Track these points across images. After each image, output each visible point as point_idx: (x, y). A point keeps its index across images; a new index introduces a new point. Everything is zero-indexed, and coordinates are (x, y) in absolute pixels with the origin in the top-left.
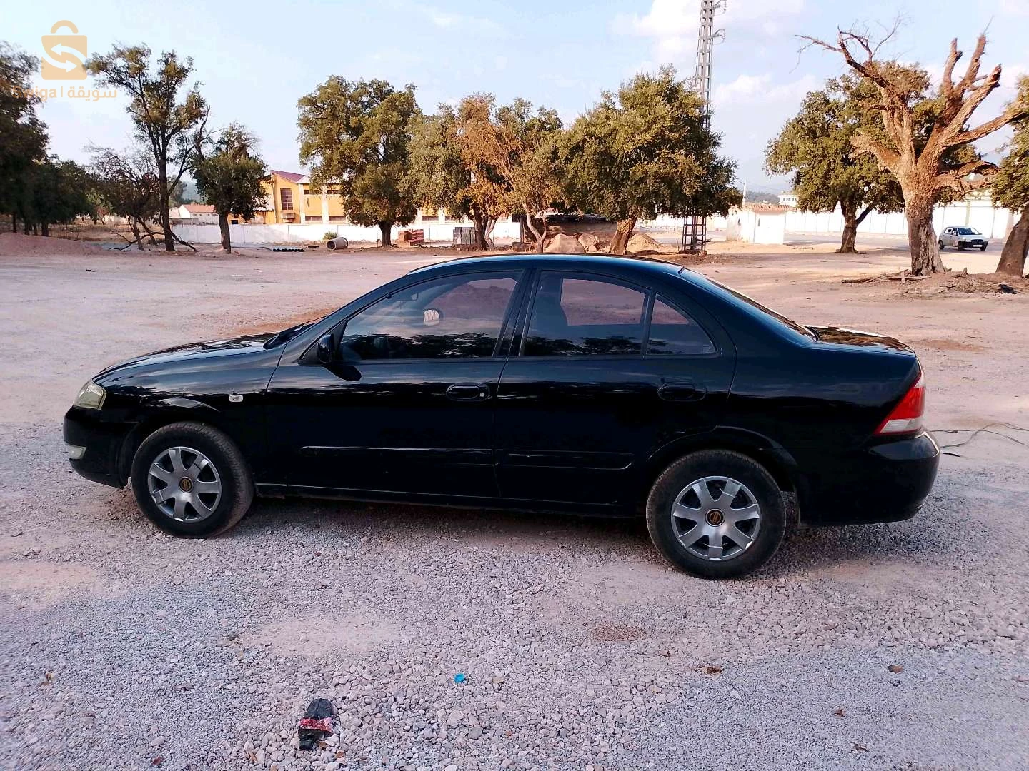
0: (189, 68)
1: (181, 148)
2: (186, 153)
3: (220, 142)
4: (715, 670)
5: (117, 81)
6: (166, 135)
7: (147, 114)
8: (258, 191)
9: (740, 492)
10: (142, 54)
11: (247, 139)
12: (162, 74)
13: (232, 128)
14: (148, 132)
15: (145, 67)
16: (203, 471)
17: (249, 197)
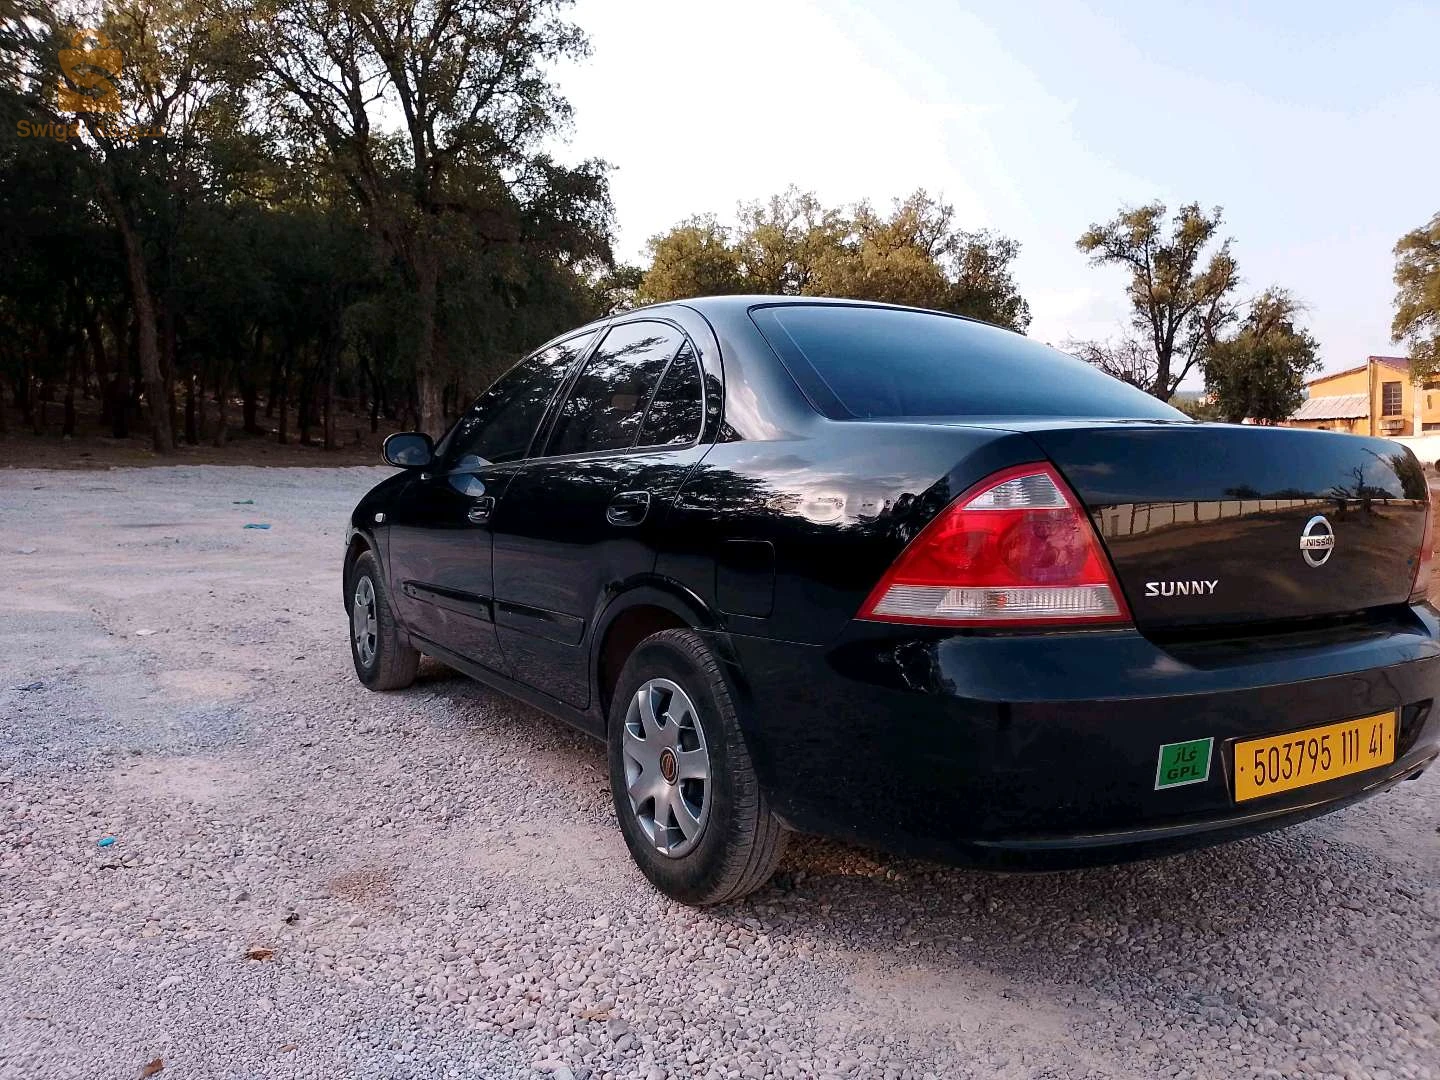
0: (1216, 222)
1: (1193, 332)
2: (1198, 339)
3: (1251, 318)
4: (256, 956)
5: (1117, 255)
6: (1174, 317)
7: (1150, 291)
8: (1289, 381)
9: (687, 719)
10: (1154, 214)
11: (1291, 309)
12: (1177, 236)
13: (1269, 296)
14: (1150, 315)
15: (1155, 230)
16: (370, 606)
17: (1274, 392)
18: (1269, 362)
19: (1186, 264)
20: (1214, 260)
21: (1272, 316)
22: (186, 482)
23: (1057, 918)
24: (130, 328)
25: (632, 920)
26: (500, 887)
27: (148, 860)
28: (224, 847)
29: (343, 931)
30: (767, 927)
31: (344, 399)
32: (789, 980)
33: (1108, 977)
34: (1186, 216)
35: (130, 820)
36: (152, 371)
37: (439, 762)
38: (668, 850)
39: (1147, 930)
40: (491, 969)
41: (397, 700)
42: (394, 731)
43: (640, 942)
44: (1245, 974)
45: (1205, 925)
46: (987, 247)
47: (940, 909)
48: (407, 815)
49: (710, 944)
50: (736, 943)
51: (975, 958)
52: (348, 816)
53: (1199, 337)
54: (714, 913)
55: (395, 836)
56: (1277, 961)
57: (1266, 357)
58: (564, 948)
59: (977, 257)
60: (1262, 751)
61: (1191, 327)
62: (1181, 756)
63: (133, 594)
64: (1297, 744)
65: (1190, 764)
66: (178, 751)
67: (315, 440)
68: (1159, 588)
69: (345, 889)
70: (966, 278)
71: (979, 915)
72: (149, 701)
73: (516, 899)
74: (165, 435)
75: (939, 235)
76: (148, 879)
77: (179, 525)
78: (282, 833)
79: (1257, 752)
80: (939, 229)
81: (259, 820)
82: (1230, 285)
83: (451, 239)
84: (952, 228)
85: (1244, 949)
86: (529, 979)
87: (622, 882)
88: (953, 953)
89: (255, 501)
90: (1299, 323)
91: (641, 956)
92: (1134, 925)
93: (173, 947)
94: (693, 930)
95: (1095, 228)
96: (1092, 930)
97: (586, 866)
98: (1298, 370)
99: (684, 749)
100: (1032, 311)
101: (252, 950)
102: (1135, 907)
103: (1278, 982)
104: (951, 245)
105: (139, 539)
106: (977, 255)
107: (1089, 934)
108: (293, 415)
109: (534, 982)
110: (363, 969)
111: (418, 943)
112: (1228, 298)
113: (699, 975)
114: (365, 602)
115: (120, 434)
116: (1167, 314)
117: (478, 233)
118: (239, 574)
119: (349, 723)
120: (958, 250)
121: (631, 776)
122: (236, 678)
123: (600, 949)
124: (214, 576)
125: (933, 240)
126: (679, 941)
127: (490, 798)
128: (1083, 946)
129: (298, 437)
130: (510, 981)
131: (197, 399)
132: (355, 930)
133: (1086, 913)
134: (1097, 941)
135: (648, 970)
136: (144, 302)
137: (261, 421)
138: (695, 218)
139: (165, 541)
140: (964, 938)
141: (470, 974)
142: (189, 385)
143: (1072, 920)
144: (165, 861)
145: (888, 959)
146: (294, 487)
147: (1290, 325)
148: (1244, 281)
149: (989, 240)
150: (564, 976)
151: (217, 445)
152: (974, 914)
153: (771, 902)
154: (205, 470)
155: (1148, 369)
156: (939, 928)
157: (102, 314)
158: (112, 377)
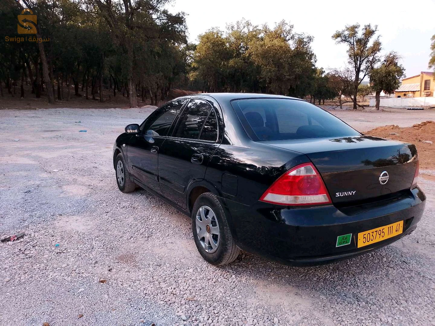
0: (375, 30)
1: (367, 65)
2: (368, 67)
3: (385, 61)
4: (102, 282)
5: (345, 41)
6: (361, 60)
7: (354, 52)
8: (395, 81)
9: (213, 218)
10: (356, 27)
11: (397, 58)
12: (363, 34)
13: (391, 54)
14: (354, 60)
15: (356, 33)
16: (122, 169)
17: (391, 85)
18: (389, 75)
19: (366, 43)
20: (374, 42)
21: (391, 61)
22: (60, 114)
23: (311, 270)
24: (39, 64)
25: (199, 270)
26: (163, 259)
27: (69, 251)
28: (89, 246)
29: (123, 273)
30: (235, 272)
31: (105, 85)
32: (240, 289)
33: (323, 288)
34: (366, 28)
35: (63, 238)
36: (47, 78)
37: (144, 218)
38: (208, 251)
39: (334, 274)
40: (163, 285)
41: (130, 196)
42: (131, 207)
43: (201, 276)
44: (359, 288)
45: (350, 272)
46: (304, 38)
47: (280, 267)
48: (137, 236)
49: (220, 277)
50: (226, 277)
51: (289, 282)
52: (121, 236)
53: (369, 67)
54: (220, 268)
55: (134, 242)
56: (368, 284)
57: (388, 73)
58: (182, 278)
59: (300, 41)
60: (365, 234)
61: (366, 63)
62: (343, 239)
63: (50, 157)
64: (375, 232)
65: (345, 240)
66: (72, 214)
67: (97, 98)
68: (339, 194)
69: (122, 260)
70: (297, 48)
71: (291, 268)
72: (61, 196)
73: (168, 263)
74: (52, 98)
75: (289, 34)
76: (70, 257)
77: (60, 131)
78: (104, 241)
79: (364, 235)
80: (289, 32)
81: (97, 237)
82: (379, 50)
83: (137, 37)
84: (293, 32)
85: (360, 280)
86: (173, 288)
87: (196, 258)
88: (283, 281)
89: (81, 121)
90: (400, 63)
91: (202, 281)
92: (331, 272)
93: (80, 279)
94: (215, 273)
95: (338, 32)
96: (320, 274)
97: (186, 253)
98: (398, 78)
99: (213, 226)
100: (317, 58)
101: (101, 280)
102: (332, 266)
103: (367, 290)
104: (292, 38)
105: (49, 136)
106: (301, 41)
107: (319, 275)
108: (90, 89)
109: (174, 289)
110: (130, 285)
111: (143, 277)
112: (378, 54)
113: (217, 287)
114: (120, 168)
115: (38, 96)
116: (359, 59)
117: (146, 36)
118: (80, 149)
119: (118, 204)
120: (295, 40)
121: (198, 231)
122: (84, 188)
123: (191, 279)
124: (73, 150)
125: (287, 36)
126: (211, 276)
127: (159, 231)
128: (318, 279)
129: (91, 97)
130: (168, 289)
131: (61, 85)
132: (127, 273)
133: (319, 268)
134: (321, 277)
135: (204, 285)
136: (44, 57)
137: (80, 92)
138: (213, 28)
139: (57, 136)
140: (286, 276)
141: (158, 287)
142: (58, 81)
143: (315, 270)
144: (73, 251)
145: (266, 282)
146: (92, 116)
147: (397, 63)
148: (383, 49)
149: (305, 36)
150: (182, 287)
151: (67, 101)
152: (289, 268)
153: (236, 264)
154: (65, 110)
155: (352, 77)
156: (280, 272)
157: (30, 59)
158: (34, 78)
